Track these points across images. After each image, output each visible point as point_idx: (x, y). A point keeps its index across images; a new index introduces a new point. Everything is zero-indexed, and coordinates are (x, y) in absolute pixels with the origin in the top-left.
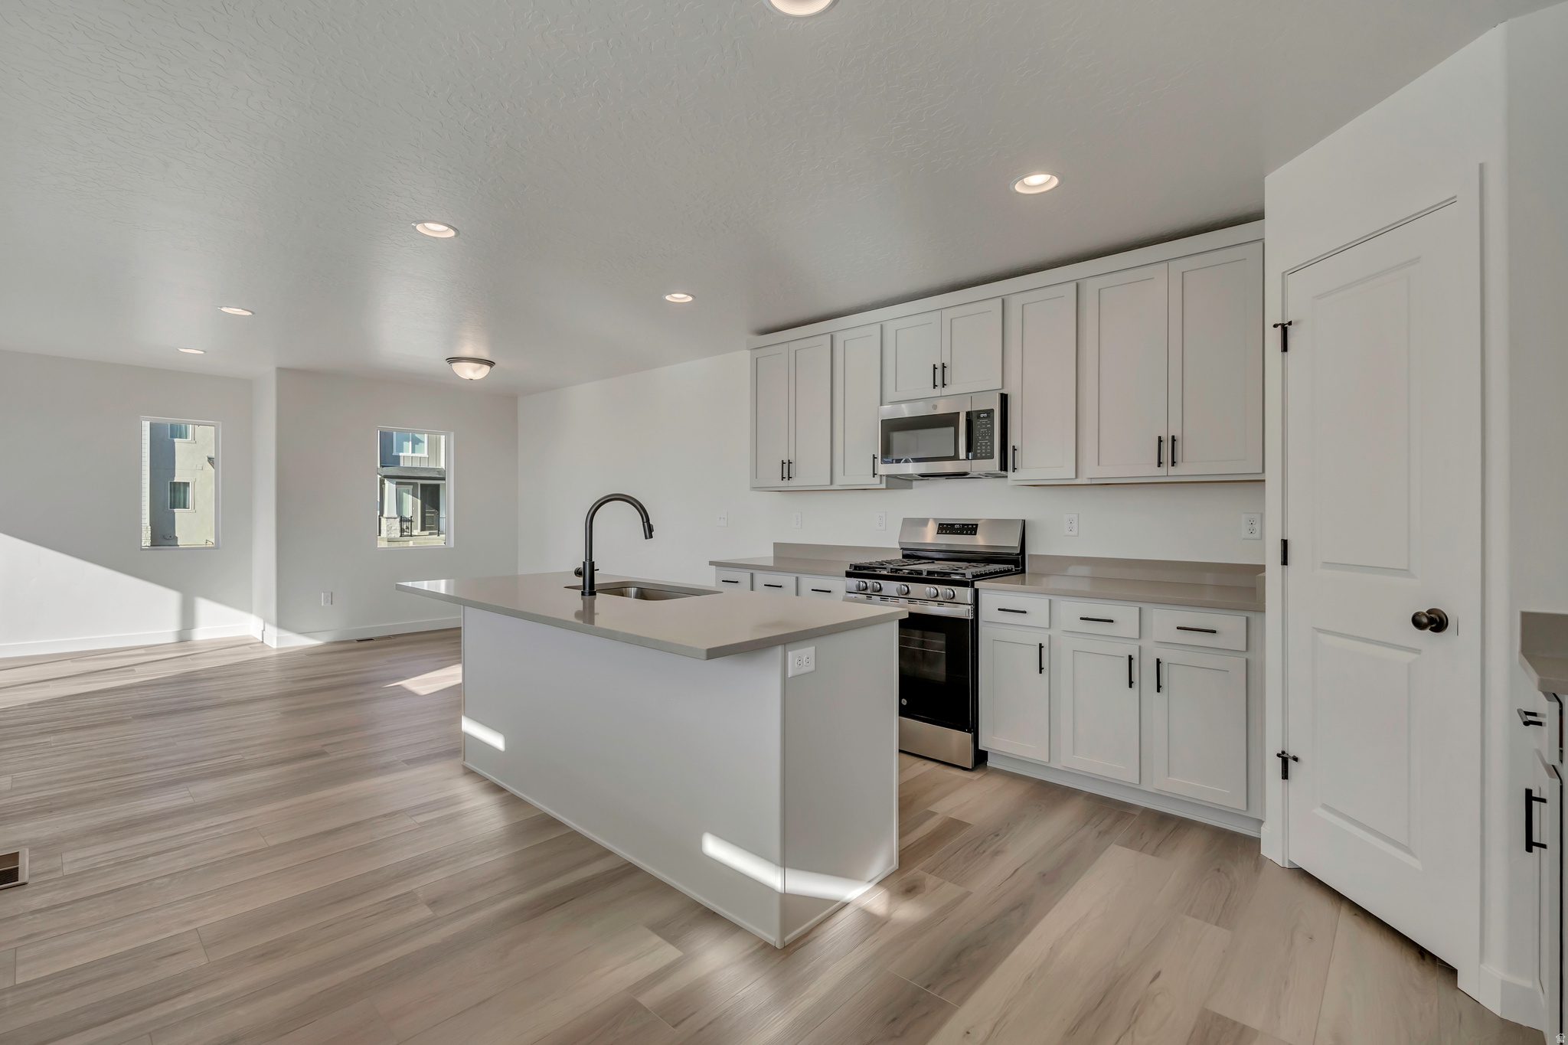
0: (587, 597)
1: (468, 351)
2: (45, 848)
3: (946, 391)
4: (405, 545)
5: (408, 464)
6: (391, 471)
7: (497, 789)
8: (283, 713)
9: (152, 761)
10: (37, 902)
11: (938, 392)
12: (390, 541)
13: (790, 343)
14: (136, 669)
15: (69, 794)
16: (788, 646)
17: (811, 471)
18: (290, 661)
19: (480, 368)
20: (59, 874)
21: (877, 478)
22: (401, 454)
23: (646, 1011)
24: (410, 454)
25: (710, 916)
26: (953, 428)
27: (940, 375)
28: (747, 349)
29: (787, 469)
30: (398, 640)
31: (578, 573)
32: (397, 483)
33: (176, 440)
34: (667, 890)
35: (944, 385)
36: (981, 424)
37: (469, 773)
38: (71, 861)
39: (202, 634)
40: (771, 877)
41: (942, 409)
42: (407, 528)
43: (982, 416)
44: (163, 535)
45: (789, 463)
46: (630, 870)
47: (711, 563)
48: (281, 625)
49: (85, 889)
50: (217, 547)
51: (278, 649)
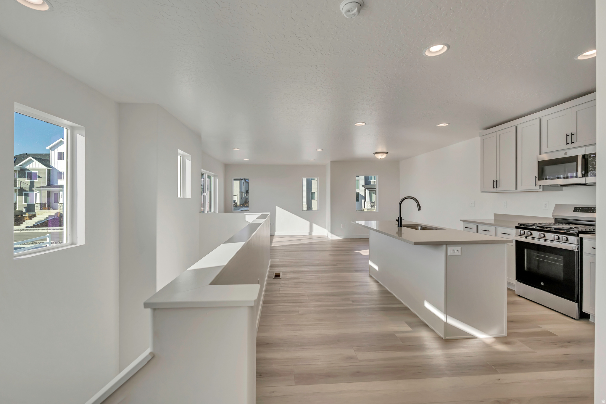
0: (399, 228)
1: (380, 150)
2: (285, 273)
3: (573, 145)
4: (372, 211)
5: (373, 184)
6: (368, 186)
7: (377, 282)
8: (330, 254)
9: (302, 260)
10: (283, 282)
11: (569, 146)
12: (367, 209)
13: (497, 132)
14: (301, 240)
15: (288, 264)
16: (448, 245)
17: (507, 183)
18: (333, 242)
19: (383, 155)
20: (286, 278)
21: (538, 187)
22: (371, 180)
23: (396, 337)
24: (374, 180)
25: (426, 326)
26: (576, 163)
27: (570, 139)
28: (479, 136)
29: (496, 184)
30: (361, 240)
31: (397, 220)
32: (370, 190)
33: (312, 180)
34: (415, 316)
35: (572, 143)
36: (592, 160)
37: (370, 276)
38: (288, 276)
39: (314, 233)
40: (442, 316)
41: (571, 153)
42: (373, 205)
43: (592, 156)
44: (309, 207)
45: (497, 181)
46: (406, 309)
47: (461, 220)
48: (332, 232)
49: (290, 281)
50: (318, 211)
51: (331, 239)
